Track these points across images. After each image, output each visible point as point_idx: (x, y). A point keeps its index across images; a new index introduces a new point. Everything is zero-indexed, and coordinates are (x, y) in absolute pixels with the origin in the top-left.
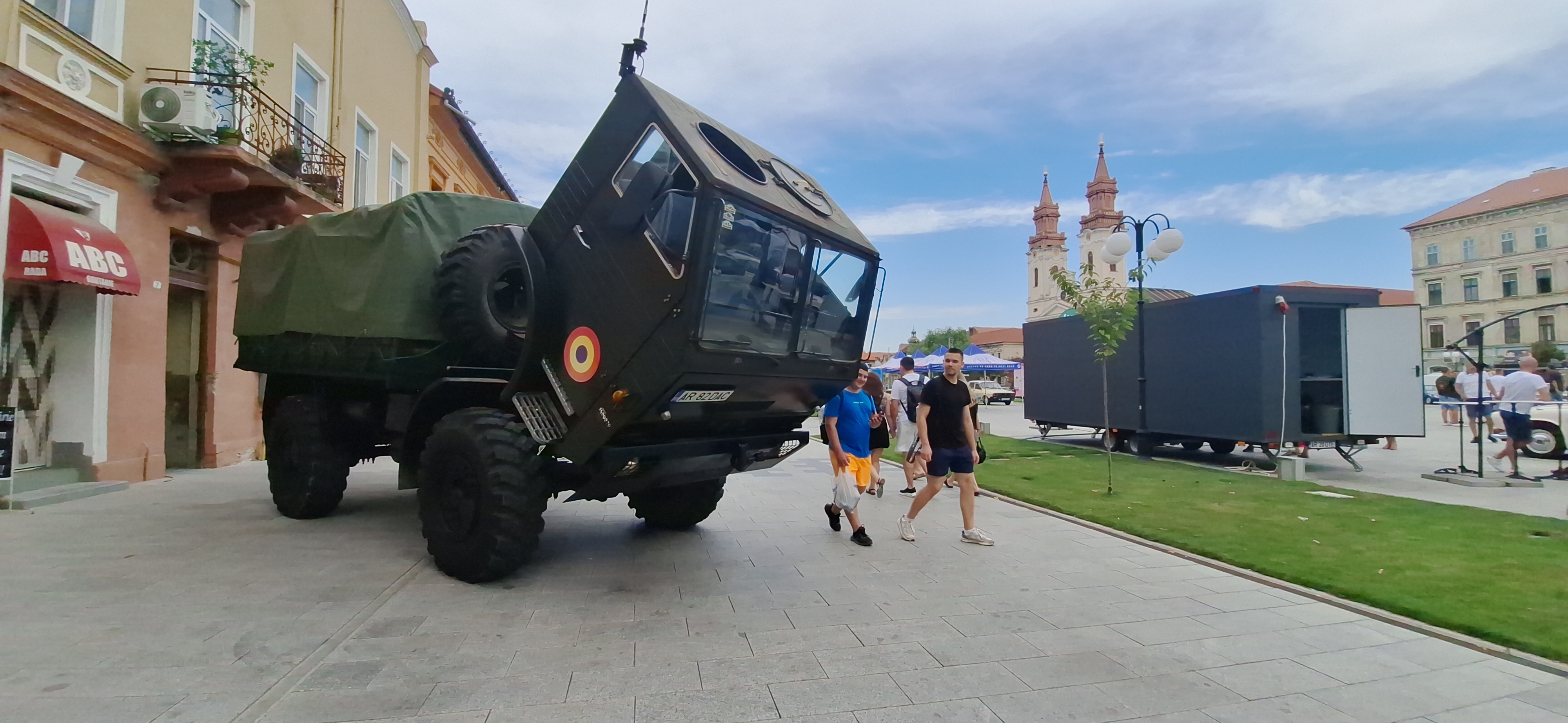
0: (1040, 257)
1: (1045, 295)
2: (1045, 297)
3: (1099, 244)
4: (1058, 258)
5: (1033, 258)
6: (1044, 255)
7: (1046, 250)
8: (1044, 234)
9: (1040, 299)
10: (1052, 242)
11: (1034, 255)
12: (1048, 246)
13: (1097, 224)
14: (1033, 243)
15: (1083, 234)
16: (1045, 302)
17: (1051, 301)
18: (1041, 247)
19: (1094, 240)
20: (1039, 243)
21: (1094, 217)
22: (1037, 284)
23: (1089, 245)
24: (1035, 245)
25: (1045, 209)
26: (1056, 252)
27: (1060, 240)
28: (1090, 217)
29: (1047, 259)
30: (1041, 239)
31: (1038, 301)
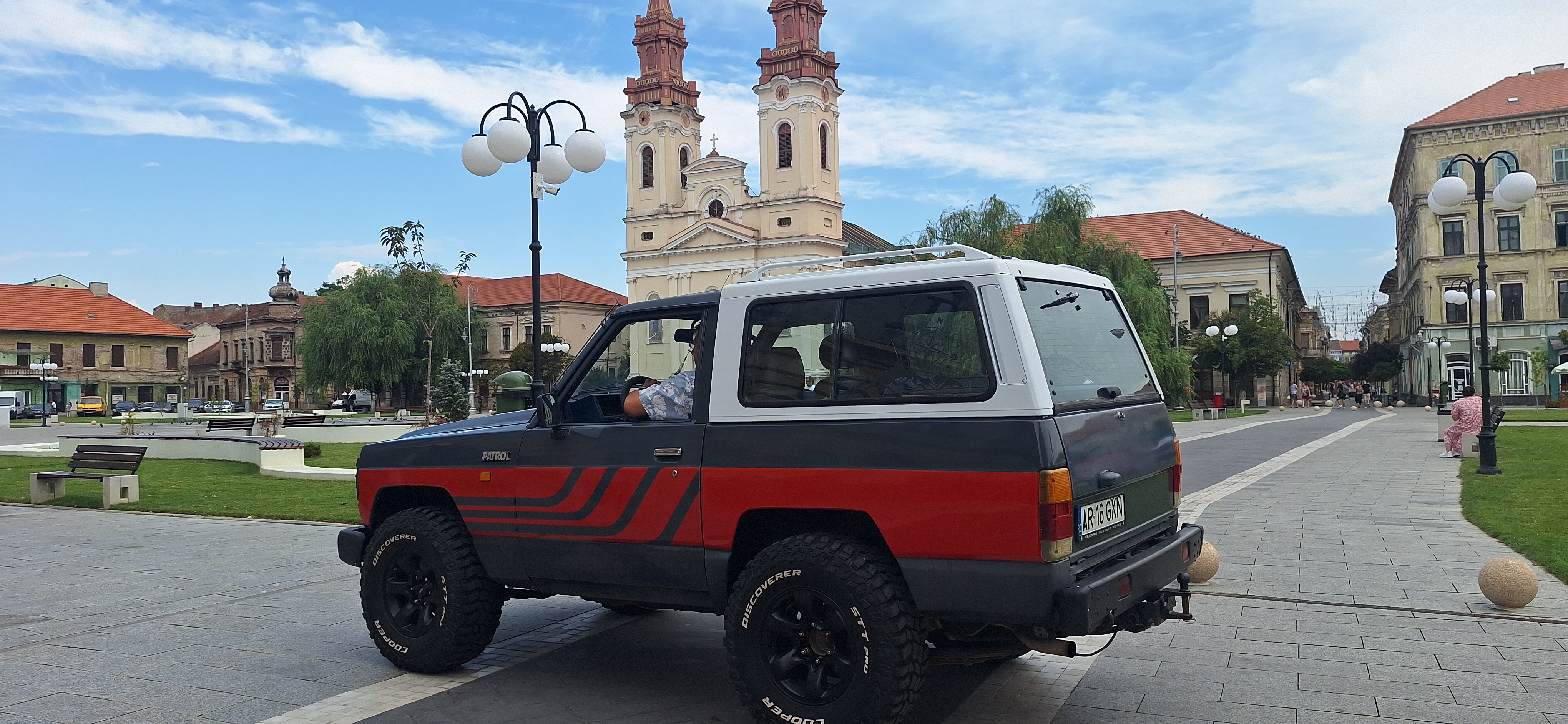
0: (656, 124)
1: (670, 205)
2: (671, 210)
3: (805, 110)
4: (689, 133)
5: (640, 126)
6: (667, 121)
7: (670, 111)
8: (665, 76)
9: (659, 213)
10: (677, 97)
11: (643, 120)
12: (673, 103)
13: (801, 70)
14: (636, 93)
15: (768, 85)
16: (671, 220)
17: (685, 218)
18: (659, 102)
19: (795, 101)
20: (654, 95)
21: (793, 54)
22: (648, 181)
23: (783, 110)
24: (642, 97)
25: (662, 24)
26: (685, 119)
27: (689, 95)
28: (783, 52)
29: (673, 131)
30: (661, 87)
31: (654, 216)
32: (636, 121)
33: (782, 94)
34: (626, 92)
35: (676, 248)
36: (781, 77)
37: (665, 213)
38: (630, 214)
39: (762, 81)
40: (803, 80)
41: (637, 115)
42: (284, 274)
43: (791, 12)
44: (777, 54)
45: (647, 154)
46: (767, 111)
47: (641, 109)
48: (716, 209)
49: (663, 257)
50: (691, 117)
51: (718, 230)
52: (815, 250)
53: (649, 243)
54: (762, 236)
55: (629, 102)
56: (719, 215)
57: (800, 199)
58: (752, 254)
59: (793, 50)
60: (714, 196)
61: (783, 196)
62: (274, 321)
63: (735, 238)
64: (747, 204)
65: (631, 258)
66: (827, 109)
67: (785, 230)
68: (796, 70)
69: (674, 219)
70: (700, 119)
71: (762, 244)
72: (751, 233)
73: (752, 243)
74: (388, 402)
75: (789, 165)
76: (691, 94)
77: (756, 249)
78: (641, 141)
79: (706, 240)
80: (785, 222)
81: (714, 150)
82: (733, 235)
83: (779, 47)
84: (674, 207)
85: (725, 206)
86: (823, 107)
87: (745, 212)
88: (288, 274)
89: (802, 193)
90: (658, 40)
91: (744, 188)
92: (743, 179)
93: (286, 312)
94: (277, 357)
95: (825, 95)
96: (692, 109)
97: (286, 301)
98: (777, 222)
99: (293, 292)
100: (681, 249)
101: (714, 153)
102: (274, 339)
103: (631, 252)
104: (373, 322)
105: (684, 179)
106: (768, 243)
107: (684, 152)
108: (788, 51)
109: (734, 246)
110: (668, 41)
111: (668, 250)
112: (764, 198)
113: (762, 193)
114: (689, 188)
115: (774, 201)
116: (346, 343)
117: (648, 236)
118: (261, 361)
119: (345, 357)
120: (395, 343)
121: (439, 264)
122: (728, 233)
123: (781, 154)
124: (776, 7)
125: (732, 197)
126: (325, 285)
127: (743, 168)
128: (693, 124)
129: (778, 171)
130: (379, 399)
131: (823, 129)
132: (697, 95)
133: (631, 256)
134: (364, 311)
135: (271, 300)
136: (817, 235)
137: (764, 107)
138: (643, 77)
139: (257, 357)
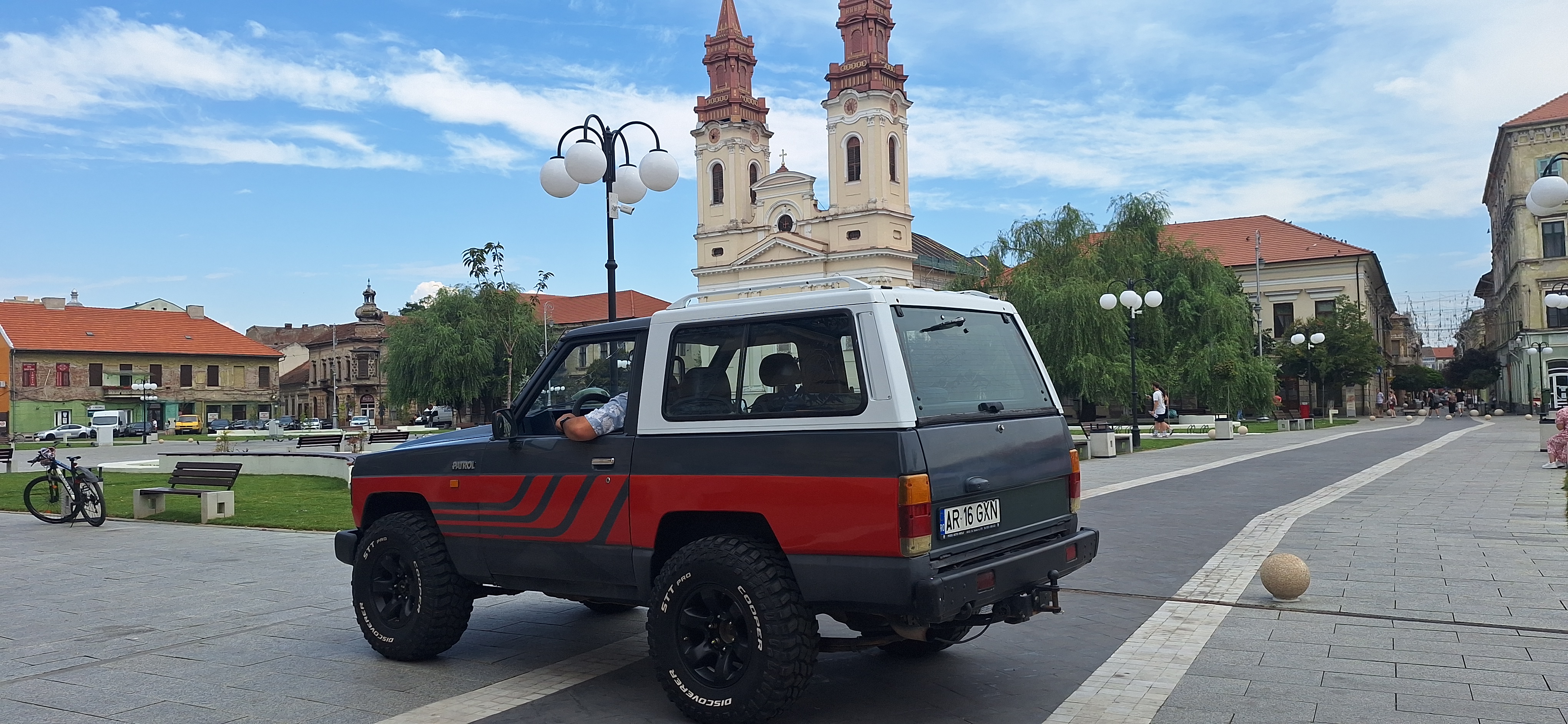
0: (726, 141)
1: (739, 221)
2: (741, 226)
3: (873, 123)
4: (758, 149)
5: (710, 143)
6: (737, 138)
7: (740, 128)
8: (735, 93)
9: (729, 229)
10: (746, 114)
11: (713, 137)
12: (743, 120)
13: (869, 83)
14: (706, 111)
15: (837, 100)
16: (741, 235)
17: (756, 233)
18: (728, 120)
19: (863, 114)
20: (723, 113)
21: (861, 68)
22: (718, 198)
23: (851, 124)
24: (712, 115)
25: (732, 43)
26: (755, 136)
27: (758, 112)
28: (851, 66)
29: (743, 147)
30: (730, 104)
31: (724, 232)
32: (706, 139)
33: (850, 108)
34: (696, 110)
35: (746, 263)
36: (849, 91)
37: (735, 229)
38: (700, 230)
39: (831, 96)
40: (871, 93)
41: (707, 133)
42: (369, 295)
43: (859, 27)
44: (846, 68)
45: (717, 171)
46: (835, 125)
47: (711, 127)
48: (785, 224)
49: (733, 272)
50: (760, 134)
51: (787, 244)
52: (884, 263)
53: (720, 259)
54: (832, 250)
55: (699, 121)
56: (788, 229)
57: (869, 212)
58: (821, 268)
59: (862, 64)
60: (783, 211)
61: (852, 209)
62: (360, 340)
63: (804, 252)
64: (817, 218)
65: (701, 274)
66: (895, 122)
67: (854, 243)
68: (864, 83)
69: (744, 235)
70: (769, 135)
71: (831, 257)
72: (820, 247)
73: (822, 257)
74: (468, 418)
75: (858, 179)
76: (760, 110)
77: (826, 263)
78: (711, 158)
79: (775, 255)
80: (854, 235)
81: (783, 166)
82: (803, 249)
83: (847, 62)
84: (744, 223)
85: (794, 220)
86: (892, 120)
87: (814, 225)
88: (374, 294)
89: (871, 206)
90: (727, 58)
91: (813, 202)
92: (812, 193)
93: (372, 331)
94: (363, 375)
95: (893, 108)
96: (761, 125)
97: (372, 321)
98: (846, 236)
99: (378, 312)
100: (751, 264)
101: (783, 169)
102: (359, 358)
103: (702, 268)
104: (454, 341)
105: (753, 195)
106: (837, 257)
107: (753, 168)
108: (856, 65)
109: (804, 259)
110: (737, 59)
111: (738, 265)
112: (833, 211)
113: (831, 206)
114: (759, 204)
115: (842, 214)
116: (428, 361)
117: (718, 252)
118: (348, 379)
119: (428, 375)
120: (475, 360)
121: (517, 282)
122: (798, 248)
123: (850, 168)
124: (844, 22)
125: (801, 212)
126: (408, 305)
127: (812, 183)
128: (762, 141)
129: (847, 184)
130: (460, 415)
131: (892, 141)
132: (766, 111)
133: (701, 272)
134: (445, 329)
135: (357, 320)
136: (887, 248)
137: (833, 121)
138: (713, 95)
139: (344, 375)
